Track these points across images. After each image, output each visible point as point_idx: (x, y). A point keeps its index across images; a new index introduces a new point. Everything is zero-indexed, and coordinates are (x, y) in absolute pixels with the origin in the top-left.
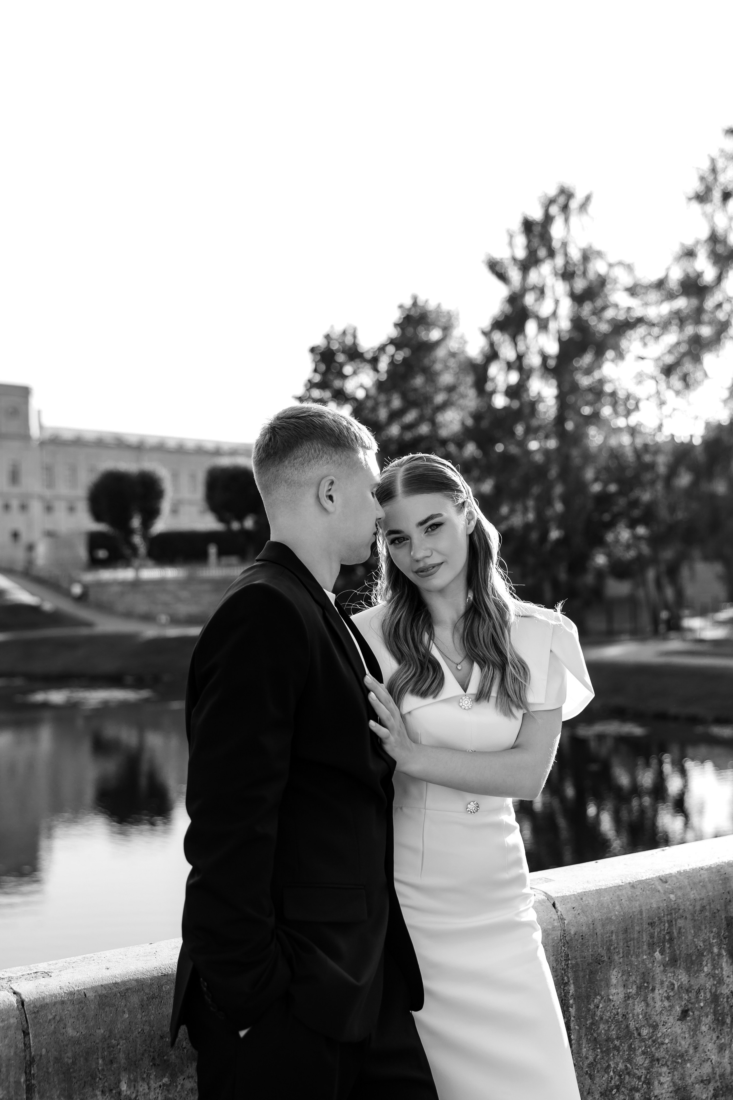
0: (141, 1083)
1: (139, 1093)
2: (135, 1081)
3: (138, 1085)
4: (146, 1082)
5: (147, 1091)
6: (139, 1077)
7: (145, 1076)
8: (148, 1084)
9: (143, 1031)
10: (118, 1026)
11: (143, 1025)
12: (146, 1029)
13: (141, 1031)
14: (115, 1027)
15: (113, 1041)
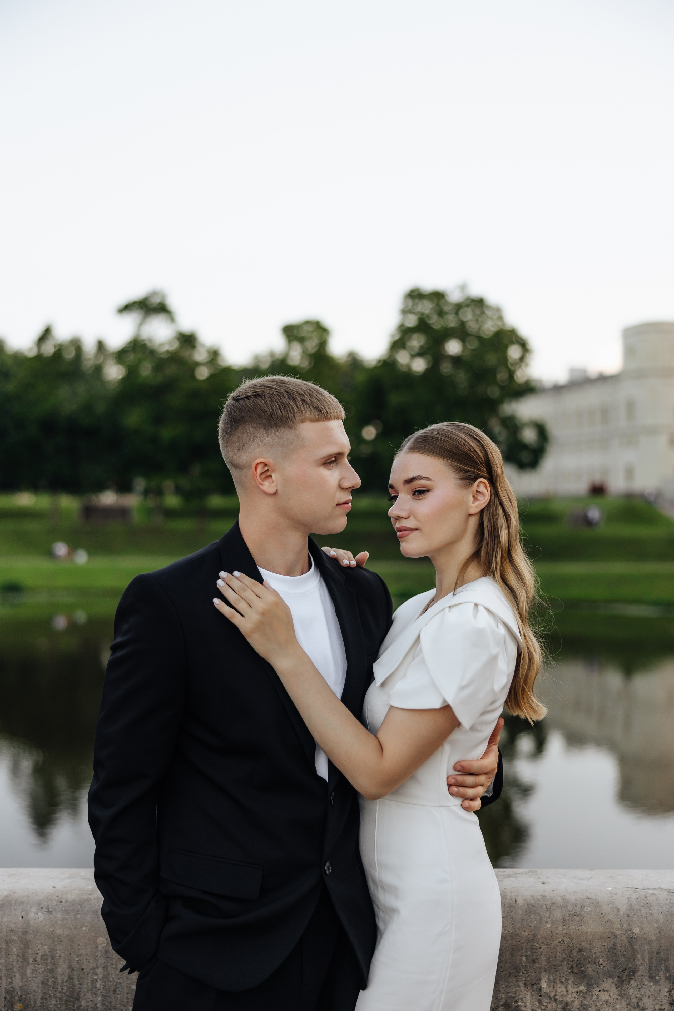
0: (559, 985)
1: (557, 994)
2: (554, 982)
3: (557, 986)
4: (564, 985)
5: (565, 993)
6: (558, 979)
7: (563, 980)
8: (566, 988)
9: (563, 942)
10: (542, 933)
11: (564, 937)
12: (567, 940)
13: (561, 941)
14: (539, 933)
15: (536, 944)
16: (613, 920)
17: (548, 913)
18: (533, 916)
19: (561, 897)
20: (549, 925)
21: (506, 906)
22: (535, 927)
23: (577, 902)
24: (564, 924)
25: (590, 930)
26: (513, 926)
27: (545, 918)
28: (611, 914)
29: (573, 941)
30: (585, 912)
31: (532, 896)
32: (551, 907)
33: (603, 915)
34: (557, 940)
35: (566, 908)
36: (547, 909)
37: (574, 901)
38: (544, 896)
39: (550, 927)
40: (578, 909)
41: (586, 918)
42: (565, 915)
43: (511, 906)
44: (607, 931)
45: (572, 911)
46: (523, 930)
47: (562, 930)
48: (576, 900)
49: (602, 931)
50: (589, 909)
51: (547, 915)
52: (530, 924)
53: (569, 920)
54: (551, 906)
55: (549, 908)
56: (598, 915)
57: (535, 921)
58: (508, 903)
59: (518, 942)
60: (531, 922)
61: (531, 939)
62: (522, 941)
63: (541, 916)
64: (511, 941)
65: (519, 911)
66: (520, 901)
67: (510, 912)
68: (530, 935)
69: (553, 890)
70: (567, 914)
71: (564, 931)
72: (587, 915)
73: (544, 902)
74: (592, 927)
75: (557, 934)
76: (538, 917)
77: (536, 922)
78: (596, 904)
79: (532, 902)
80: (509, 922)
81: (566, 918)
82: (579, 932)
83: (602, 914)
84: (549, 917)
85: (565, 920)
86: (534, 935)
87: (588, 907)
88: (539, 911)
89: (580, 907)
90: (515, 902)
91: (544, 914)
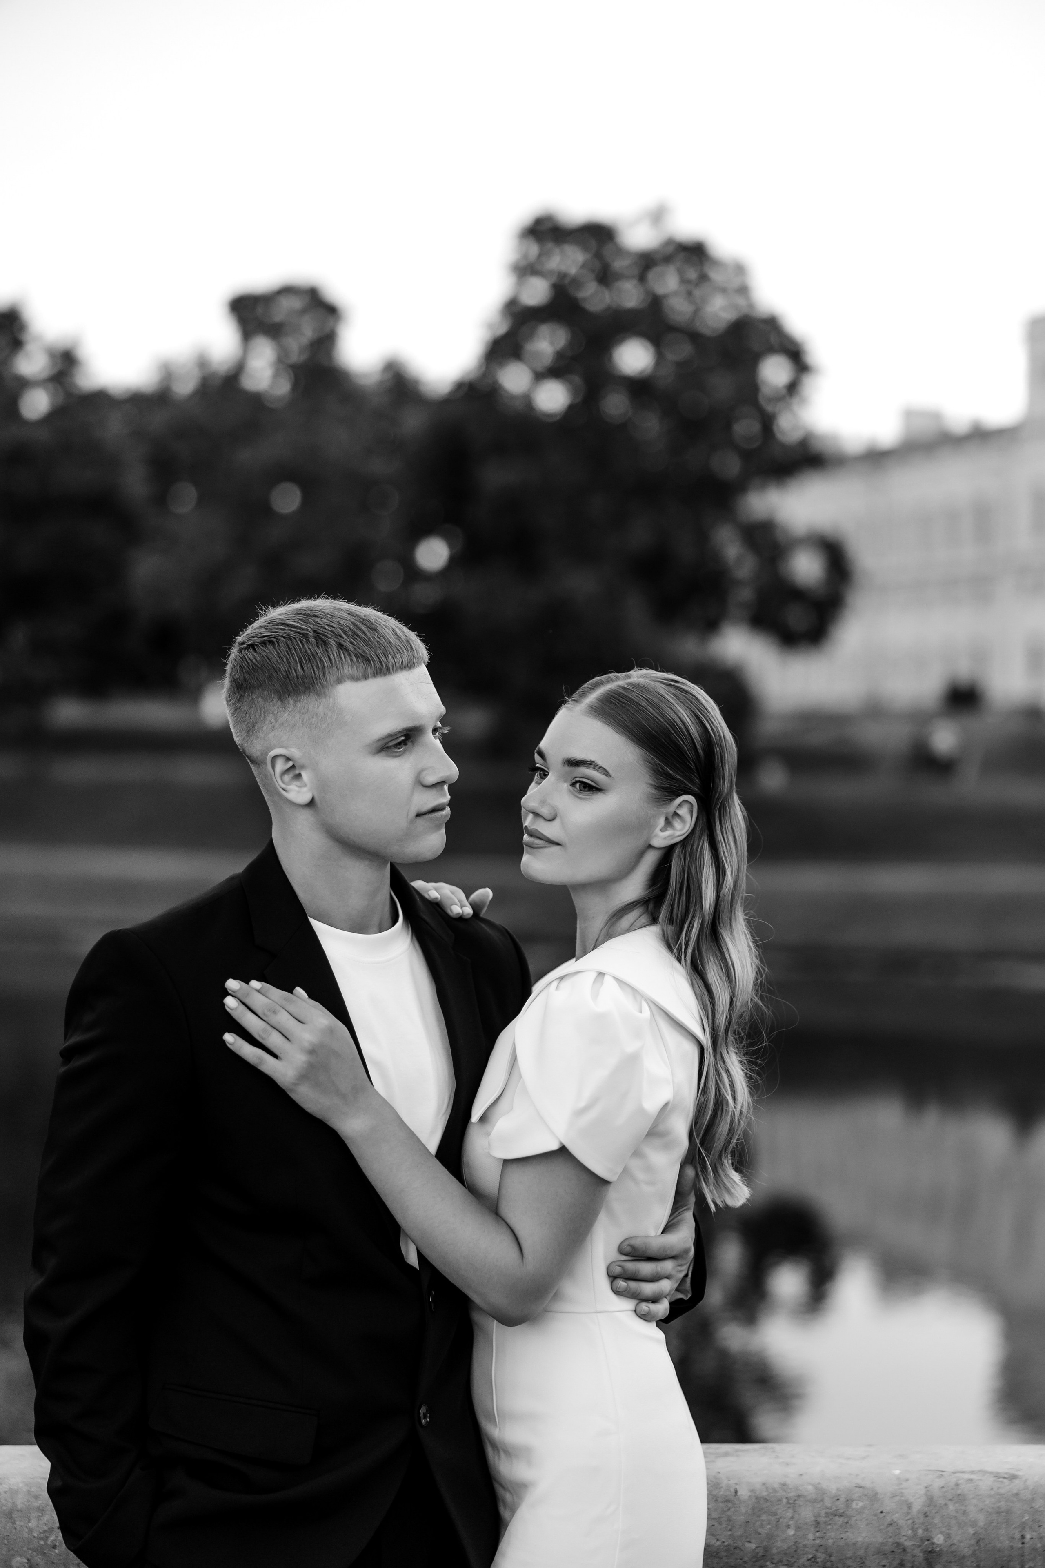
9: (816, 1559)
10: (779, 1544)
11: (817, 1550)
12: (821, 1557)
13: (812, 1558)
14: (774, 1544)
15: (768, 1563)
16: (901, 1522)
17: (790, 1511)
18: (764, 1517)
19: (813, 1485)
20: (791, 1532)
21: (720, 1500)
22: (767, 1534)
23: (840, 1493)
24: (817, 1530)
25: (860, 1539)
26: (730, 1533)
27: (785, 1520)
28: (897, 1513)
29: (832, 1559)
30: (853, 1509)
31: (764, 1484)
32: (797, 1502)
33: (882, 1515)
34: (805, 1556)
35: (821, 1503)
36: (789, 1505)
37: (834, 1491)
38: (784, 1484)
39: (794, 1535)
40: (841, 1505)
41: (854, 1519)
42: (819, 1515)
43: (728, 1501)
44: (890, 1540)
45: (830, 1508)
46: (748, 1540)
47: (814, 1540)
48: (838, 1490)
49: (880, 1541)
50: (861, 1504)
51: (789, 1514)
52: (760, 1530)
53: (825, 1523)
54: (795, 1500)
55: (792, 1503)
56: (875, 1515)
57: (769, 1524)
58: (722, 1495)
59: (739, 1561)
60: (762, 1526)
61: (761, 1554)
62: (746, 1559)
63: (777, 1517)
64: (727, 1559)
65: (742, 1508)
66: (744, 1493)
67: (726, 1509)
68: (758, 1548)
69: (801, 1475)
70: (823, 1513)
71: (818, 1541)
72: (857, 1514)
73: (785, 1493)
74: (864, 1535)
75: (805, 1546)
76: (773, 1518)
77: (770, 1526)
78: (873, 1497)
79: (764, 1494)
80: (724, 1526)
81: (819, 1519)
82: (842, 1543)
83: (882, 1512)
84: (792, 1518)
85: (818, 1523)
86: (766, 1549)
87: (858, 1502)
88: (775, 1508)
89: (845, 1500)
90: (734, 1494)
91: (784, 1512)
